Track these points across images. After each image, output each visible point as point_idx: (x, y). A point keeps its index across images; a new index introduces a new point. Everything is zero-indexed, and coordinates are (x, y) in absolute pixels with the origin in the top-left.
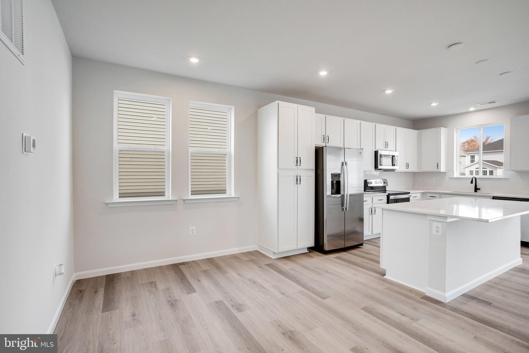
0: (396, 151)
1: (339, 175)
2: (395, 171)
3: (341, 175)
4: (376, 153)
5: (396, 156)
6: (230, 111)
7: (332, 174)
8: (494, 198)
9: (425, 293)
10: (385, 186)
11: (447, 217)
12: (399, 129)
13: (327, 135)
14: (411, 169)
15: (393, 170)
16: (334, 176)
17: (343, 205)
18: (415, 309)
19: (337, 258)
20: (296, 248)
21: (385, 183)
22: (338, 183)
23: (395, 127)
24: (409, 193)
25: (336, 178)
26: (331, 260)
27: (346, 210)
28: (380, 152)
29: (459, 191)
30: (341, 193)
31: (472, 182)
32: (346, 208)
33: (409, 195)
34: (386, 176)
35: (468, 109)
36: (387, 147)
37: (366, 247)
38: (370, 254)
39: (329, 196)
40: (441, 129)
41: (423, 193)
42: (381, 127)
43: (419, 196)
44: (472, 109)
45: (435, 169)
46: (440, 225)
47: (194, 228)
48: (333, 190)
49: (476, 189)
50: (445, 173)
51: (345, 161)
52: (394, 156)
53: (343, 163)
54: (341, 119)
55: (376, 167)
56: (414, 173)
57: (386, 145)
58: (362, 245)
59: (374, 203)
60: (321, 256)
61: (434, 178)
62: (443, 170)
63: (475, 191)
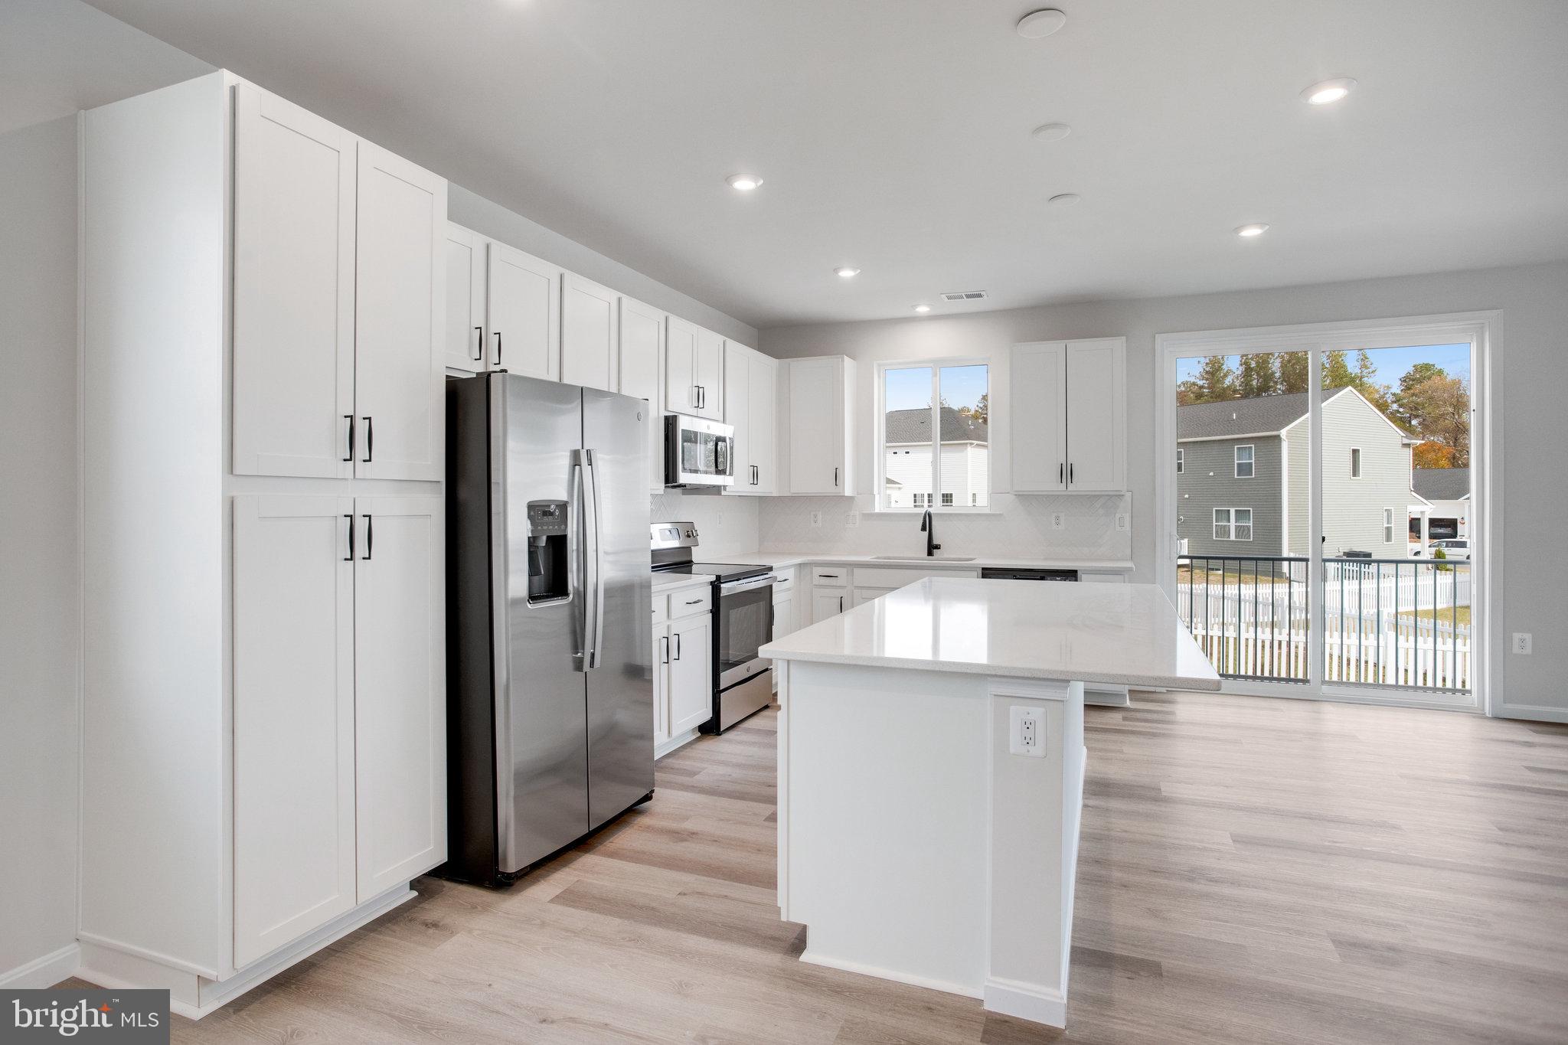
0: (724, 421)
1: (563, 506)
2: (723, 493)
3: (569, 509)
4: (670, 423)
5: (728, 441)
7: (532, 507)
8: (988, 573)
9: (981, 1002)
10: (687, 550)
11: (1069, 681)
12: (732, 345)
13: (493, 329)
14: (765, 487)
15: (716, 490)
16: (538, 511)
17: (577, 643)
19: (569, 898)
21: (689, 536)
22: (558, 545)
23: (720, 338)
24: (771, 569)
25: (547, 524)
26: (543, 924)
27: (592, 664)
28: (684, 424)
29: (891, 555)
30: (570, 588)
31: (924, 529)
32: (593, 655)
33: (771, 574)
34: (690, 509)
35: (914, 306)
36: (701, 405)
37: (666, 800)
39: (516, 610)
40: (843, 361)
41: (800, 564)
42: (684, 331)
43: (790, 574)
44: (923, 310)
45: (827, 488)
46: (1036, 712)
48: (536, 579)
49: (932, 548)
50: (851, 498)
51: (586, 447)
52: (724, 440)
53: (576, 455)
55: (670, 476)
56: (762, 500)
57: (700, 397)
58: (648, 798)
59: (673, 615)
60: (486, 908)
61: (820, 517)
62: (848, 492)
63: (930, 554)
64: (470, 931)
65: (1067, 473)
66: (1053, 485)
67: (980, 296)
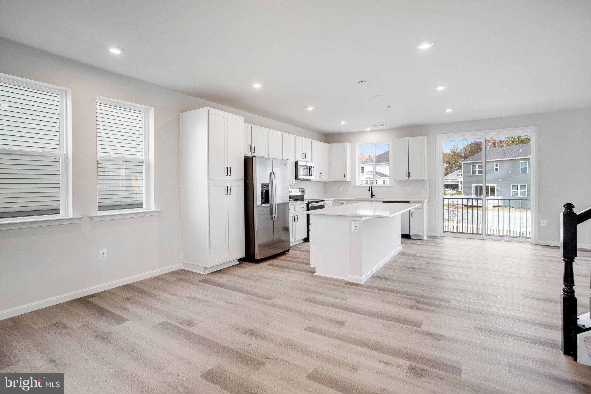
0: (312, 162)
1: (268, 184)
2: (312, 181)
3: (270, 185)
4: (296, 163)
5: (312, 167)
6: (148, 112)
7: (262, 184)
8: (384, 202)
9: (347, 280)
10: (302, 196)
11: (362, 217)
12: (314, 141)
13: (253, 145)
14: (324, 179)
15: (310, 180)
16: (263, 185)
17: (271, 213)
18: (343, 292)
19: (269, 265)
20: (227, 260)
21: (302, 192)
22: (267, 192)
23: (311, 140)
24: (324, 201)
25: (265, 188)
26: (264, 268)
27: (275, 219)
28: (300, 163)
30: (270, 202)
31: (369, 190)
32: (275, 216)
33: (324, 202)
34: (303, 185)
35: (366, 129)
36: (305, 158)
37: (292, 252)
38: (297, 258)
39: (259, 206)
40: (346, 144)
41: (334, 200)
42: (299, 139)
43: (331, 202)
44: (368, 129)
45: (342, 179)
46: (357, 223)
47: (105, 250)
48: (263, 199)
49: (372, 196)
50: (350, 182)
51: (273, 171)
52: (311, 167)
53: (271, 173)
54: (266, 130)
55: (296, 177)
56: (326, 183)
57: (304, 156)
58: (288, 251)
59: (296, 211)
60: (253, 265)
61: (341, 187)
62: (348, 179)
63: (372, 197)
64: (250, 268)
65: (408, 175)
66: (405, 178)
67: (383, 126)
